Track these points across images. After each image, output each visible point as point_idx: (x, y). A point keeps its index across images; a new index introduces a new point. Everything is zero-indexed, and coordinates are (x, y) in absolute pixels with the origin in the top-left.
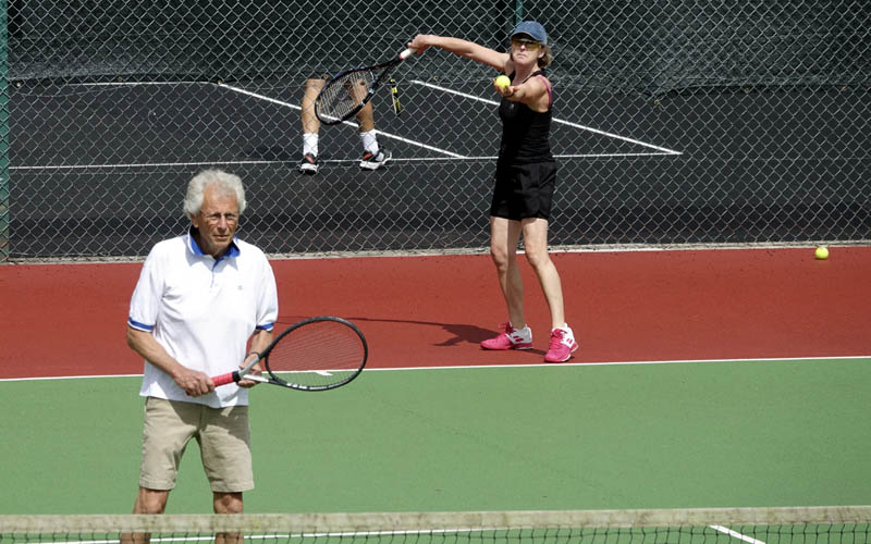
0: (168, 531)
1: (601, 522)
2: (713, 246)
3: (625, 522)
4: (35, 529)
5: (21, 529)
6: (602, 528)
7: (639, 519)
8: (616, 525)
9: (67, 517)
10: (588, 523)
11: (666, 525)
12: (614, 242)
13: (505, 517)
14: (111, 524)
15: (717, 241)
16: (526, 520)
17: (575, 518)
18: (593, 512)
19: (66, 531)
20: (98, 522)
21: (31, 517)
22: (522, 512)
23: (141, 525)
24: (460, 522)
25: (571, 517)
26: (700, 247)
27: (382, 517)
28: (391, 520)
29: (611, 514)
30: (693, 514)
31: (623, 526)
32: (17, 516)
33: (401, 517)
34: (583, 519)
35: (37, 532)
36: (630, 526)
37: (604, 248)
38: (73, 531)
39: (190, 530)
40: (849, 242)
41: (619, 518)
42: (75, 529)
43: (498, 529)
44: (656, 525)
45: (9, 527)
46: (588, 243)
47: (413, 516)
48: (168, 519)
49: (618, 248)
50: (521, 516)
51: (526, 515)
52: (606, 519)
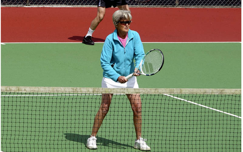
0: (80, 93)
1: (209, 93)
2: (88, 6)
3: (216, 93)
4: (40, 91)
5: (36, 91)
6: (209, 94)
7: (221, 91)
8: (214, 94)
9: (50, 88)
10: (205, 93)
11: (228, 94)
12: (58, 4)
13: (181, 90)
14: (63, 90)
15: (90, 5)
16: (187, 91)
17: (202, 91)
18: (207, 89)
19: (49, 92)
20: (59, 89)
21: (39, 87)
22: (186, 89)
23: (72, 90)
24: (167, 92)
25: (200, 91)
26: (84, 6)
27: (144, 90)
28: (147, 90)
29: (212, 90)
30: (237, 90)
31: (216, 94)
32: (35, 87)
33: (150, 90)
34: (204, 91)
35: (41, 92)
36: (218, 94)
37: (55, 6)
38: (51, 92)
39: (87, 93)
40: (130, 6)
41: (215, 91)
42: (52, 91)
43: (179, 94)
44: (226, 94)
45: (33, 91)
46: (50, 4)
47: (154, 89)
48: (80, 89)
49: (59, 6)
50: (186, 90)
51: (187, 90)
52: (211, 91)
